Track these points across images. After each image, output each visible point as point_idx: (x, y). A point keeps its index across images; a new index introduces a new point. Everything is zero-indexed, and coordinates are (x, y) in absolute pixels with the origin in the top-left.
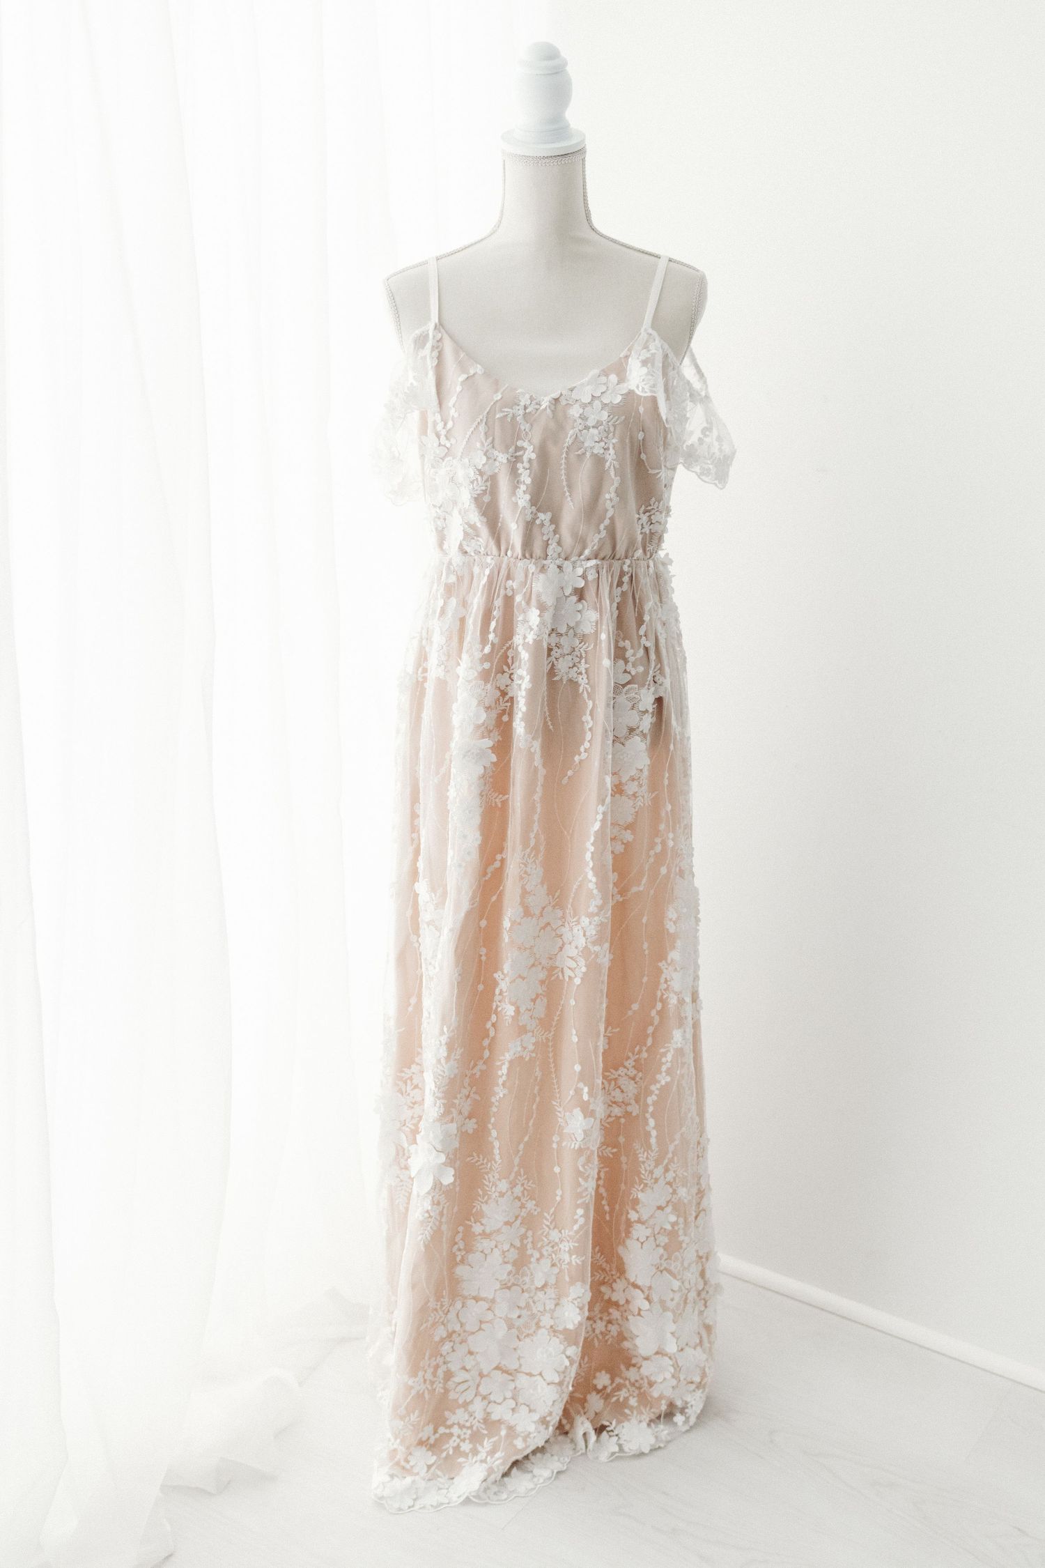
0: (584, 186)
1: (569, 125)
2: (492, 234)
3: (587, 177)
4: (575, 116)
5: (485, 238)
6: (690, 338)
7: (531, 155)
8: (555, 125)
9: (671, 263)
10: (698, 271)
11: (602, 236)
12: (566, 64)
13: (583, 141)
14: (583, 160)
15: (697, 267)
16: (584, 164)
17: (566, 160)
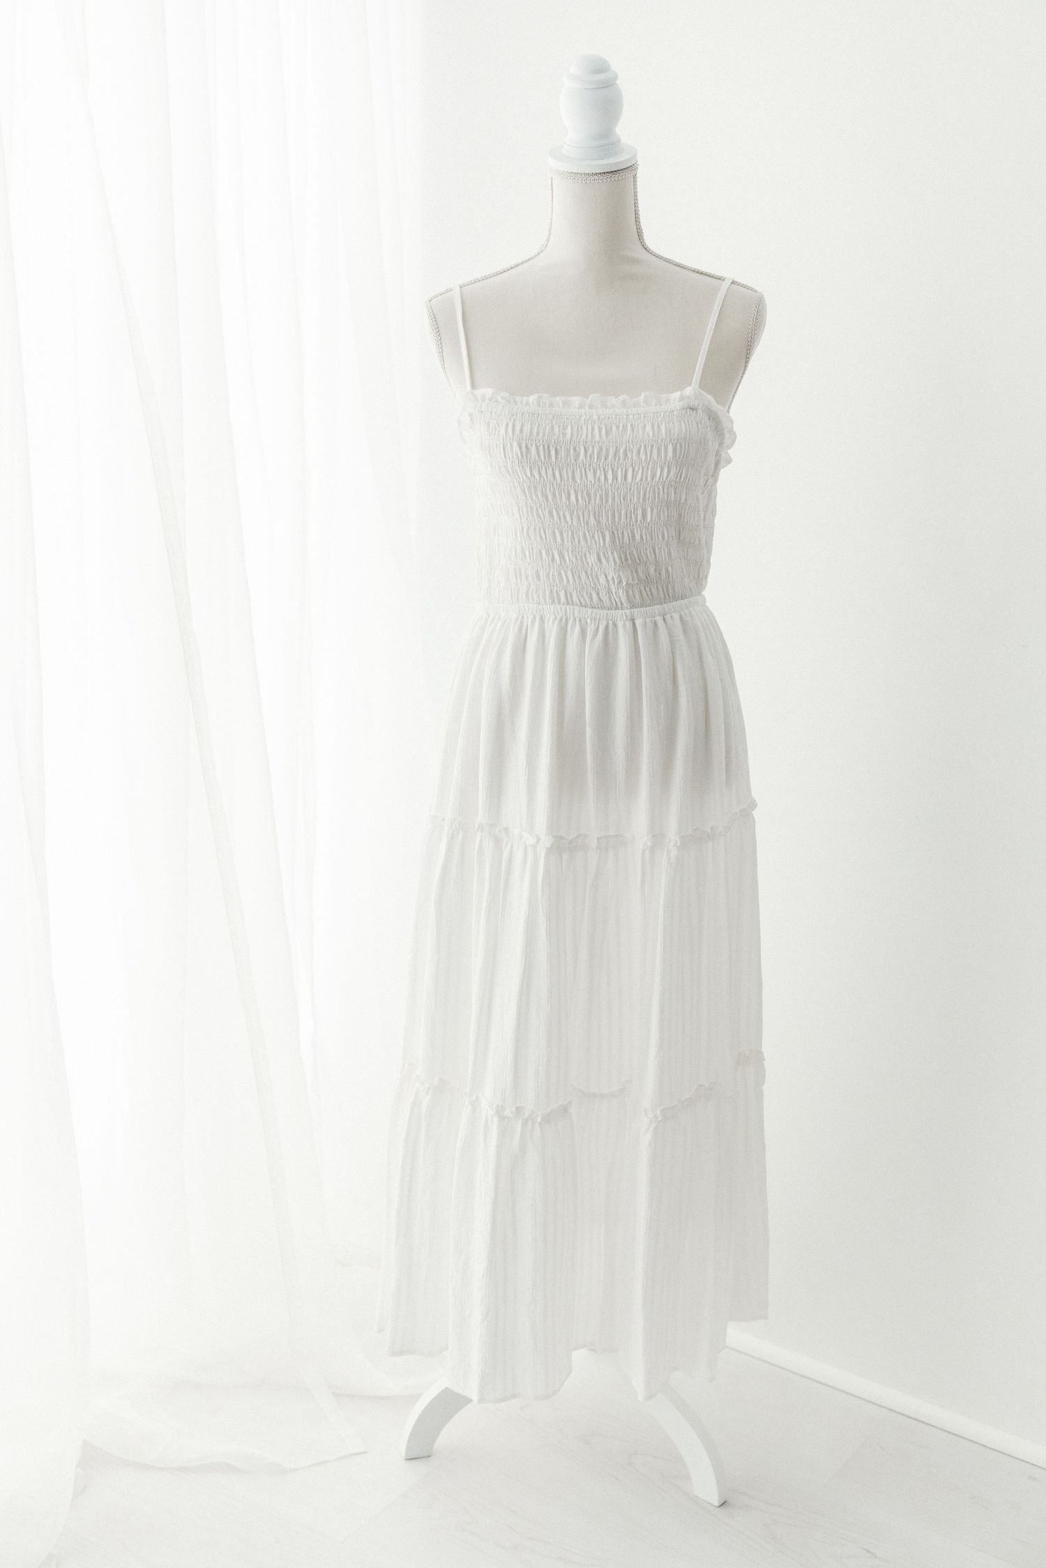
0: (636, 204)
1: (621, 140)
2: (539, 254)
3: (638, 194)
4: (625, 131)
5: (532, 258)
6: (747, 362)
7: (580, 172)
8: (605, 139)
9: (733, 286)
10: (756, 291)
11: (655, 255)
12: (616, 78)
13: (635, 156)
14: (635, 177)
15: (757, 288)
16: (635, 182)
17: (616, 177)
